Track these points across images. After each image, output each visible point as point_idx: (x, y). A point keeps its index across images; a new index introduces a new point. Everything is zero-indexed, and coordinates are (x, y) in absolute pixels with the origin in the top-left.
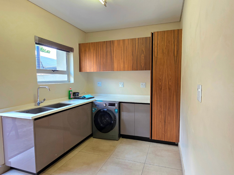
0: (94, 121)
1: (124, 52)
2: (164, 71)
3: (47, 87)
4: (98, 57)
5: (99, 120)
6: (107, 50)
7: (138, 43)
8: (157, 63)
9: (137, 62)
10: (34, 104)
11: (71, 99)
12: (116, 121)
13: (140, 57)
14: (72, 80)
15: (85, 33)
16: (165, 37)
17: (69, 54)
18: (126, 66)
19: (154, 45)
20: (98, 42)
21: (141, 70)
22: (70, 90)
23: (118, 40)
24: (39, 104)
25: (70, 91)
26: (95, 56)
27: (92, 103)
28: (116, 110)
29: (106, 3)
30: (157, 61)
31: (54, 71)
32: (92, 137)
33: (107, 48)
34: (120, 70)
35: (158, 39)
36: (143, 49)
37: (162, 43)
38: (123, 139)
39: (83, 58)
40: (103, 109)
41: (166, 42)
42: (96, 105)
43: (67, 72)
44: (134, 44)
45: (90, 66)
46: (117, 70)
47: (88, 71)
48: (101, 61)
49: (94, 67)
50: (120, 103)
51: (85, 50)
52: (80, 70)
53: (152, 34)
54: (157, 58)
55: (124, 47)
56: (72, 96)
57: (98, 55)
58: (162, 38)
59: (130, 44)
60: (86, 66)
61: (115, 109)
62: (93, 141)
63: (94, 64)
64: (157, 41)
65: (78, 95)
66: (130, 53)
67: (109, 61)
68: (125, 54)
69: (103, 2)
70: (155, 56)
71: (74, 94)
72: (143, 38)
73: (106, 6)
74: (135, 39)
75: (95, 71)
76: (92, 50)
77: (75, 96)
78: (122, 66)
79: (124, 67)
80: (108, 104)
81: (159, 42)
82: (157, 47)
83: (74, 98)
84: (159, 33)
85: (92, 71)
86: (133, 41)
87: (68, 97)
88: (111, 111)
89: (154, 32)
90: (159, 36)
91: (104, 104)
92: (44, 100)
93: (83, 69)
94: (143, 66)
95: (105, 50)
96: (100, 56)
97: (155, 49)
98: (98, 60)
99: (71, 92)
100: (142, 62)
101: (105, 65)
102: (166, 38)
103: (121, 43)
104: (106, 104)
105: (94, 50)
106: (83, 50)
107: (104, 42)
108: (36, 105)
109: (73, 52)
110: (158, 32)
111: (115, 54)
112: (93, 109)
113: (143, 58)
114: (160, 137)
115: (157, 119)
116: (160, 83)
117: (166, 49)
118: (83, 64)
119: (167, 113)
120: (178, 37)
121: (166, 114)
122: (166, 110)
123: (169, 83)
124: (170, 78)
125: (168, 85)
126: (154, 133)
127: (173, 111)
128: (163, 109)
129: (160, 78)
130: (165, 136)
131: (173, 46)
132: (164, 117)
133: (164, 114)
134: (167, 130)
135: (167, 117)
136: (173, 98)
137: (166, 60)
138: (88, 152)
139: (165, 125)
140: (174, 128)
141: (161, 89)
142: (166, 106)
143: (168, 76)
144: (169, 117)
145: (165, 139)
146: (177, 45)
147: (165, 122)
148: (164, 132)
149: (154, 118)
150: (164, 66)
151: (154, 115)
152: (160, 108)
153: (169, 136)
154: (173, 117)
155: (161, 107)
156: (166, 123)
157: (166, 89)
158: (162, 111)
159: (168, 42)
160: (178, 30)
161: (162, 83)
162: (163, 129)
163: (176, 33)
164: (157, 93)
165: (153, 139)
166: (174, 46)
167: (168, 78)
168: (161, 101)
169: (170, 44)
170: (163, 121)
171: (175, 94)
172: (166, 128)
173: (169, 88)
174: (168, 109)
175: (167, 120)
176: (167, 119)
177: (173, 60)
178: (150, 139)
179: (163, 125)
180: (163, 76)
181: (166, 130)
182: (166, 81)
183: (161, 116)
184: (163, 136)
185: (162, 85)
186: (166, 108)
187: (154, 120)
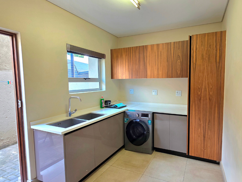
0: (126, 132)
1: (158, 57)
2: (204, 79)
3: (78, 97)
4: (131, 63)
5: (131, 132)
6: (139, 56)
7: (174, 47)
8: (196, 70)
9: (173, 69)
10: (65, 115)
11: (103, 108)
12: (149, 133)
13: (176, 63)
14: (104, 88)
15: (117, 38)
16: (205, 40)
17: (101, 61)
18: (160, 73)
19: (193, 49)
20: (131, 47)
21: (177, 77)
22: (102, 98)
23: (151, 45)
24: (70, 114)
25: (101, 100)
26: (127, 62)
27: (124, 113)
28: (150, 122)
29: (140, 5)
30: (195, 67)
31: (86, 79)
32: (124, 149)
33: (139, 54)
34: (154, 77)
35: (197, 43)
36: (180, 54)
37: (202, 48)
38: (156, 152)
39: (115, 64)
40: (136, 120)
41: (206, 46)
42: (128, 116)
43: (99, 80)
44: (169, 49)
45: (122, 73)
46: (151, 77)
47: (120, 78)
48: (134, 67)
49: (126, 73)
50: (153, 113)
51: (117, 57)
52: (112, 77)
53: (190, 37)
54: (196, 64)
55: (158, 52)
56: (104, 105)
57: (131, 61)
58: (202, 41)
59: (165, 48)
60: (118, 73)
61: (148, 120)
62: (125, 153)
63: (126, 71)
64: (196, 45)
65: (110, 104)
66: (165, 58)
67: (142, 68)
68: (159, 60)
69: (137, 4)
70: (193, 62)
71: (106, 102)
72: (180, 41)
73: (139, 9)
74: (170, 43)
75: (127, 78)
76: (124, 56)
77: (107, 104)
78: (156, 72)
79: (158, 74)
80: (140, 115)
81: (198, 47)
82: (196, 52)
83: (105, 107)
84: (198, 37)
85: (124, 78)
86: (168, 46)
87: (99, 106)
88: (144, 122)
89: (192, 35)
90: (198, 39)
91: (137, 115)
92: (76, 110)
93: (115, 76)
94: (179, 73)
95: (137, 56)
96: (133, 63)
97: (194, 54)
98: (130, 67)
99: (103, 101)
100: (178, 68)
101: (138, 72)
102: (206, 42)
103: (155, 48)
104: (138, 114)
105: (126, 55)
106: (115, 56)
107: (137, 47)
108: (67, 116)
109: (105, 59)
110: (197, 35)
111: (148, 59)
112: (125, 120)
113: (180, 64)
114: (199, 154)
115: (195, 133)
116: (199, 93)
117: (206, 54)
118: (115, 70)
119: (207, 127)
120: (221, 40)
121: (205, 128)
122: (206, 123)
123: (209, 93)
124: (211, 87)
125: (209, 95)
126: (192, 149)
127: (214, 124)
128: (202, 122)
129: (199, 87)
130: (204, 152)
131: (214, 50)
132: (203, 131)
133: (203, 127)
134: (207, 146)
135: (206, 132)
136: (215, 110)
137: (207, 67)
138: (119, 167)
139: (204, 140)
140: (216, 144)
141: (200, 99)
142: (206, 119)
143: (208, 84)
144: (209, 132)
145: (204, 156)
146: (220, 50)
147: (204, 137)
148: (204, 148)
149: (192, 131)
150: (204, 74)
151: (192, 129)
152: (199, 121)
153: (209, 154)
154: (214, 132)
155: (200, 119)
156: (206, 138)
157: (206, 99)
158: (201, 125)
159: (208, 46)
160: (221, 32)
161: (201, 93)
162: (201, 144)
163: (219, 35)
164: (195, 104)
165: (190, 154)
166: (217, 50)
167: (208, 88)
168: (200, 113)
169: (211, 48)
170: (202, 136)
171: (217, 105)
172: (206, 143)
173: (209, 99)
174: (209, 123)
175: (207, 135)
176: (206, 133)
177: (215, 67)
178: (187, 154)
179: (202, 140)
180: (202, 85)
181: (205, 146)
182: (206, 91)
183: (199, 130)
184: (202, 153)
185: (201, 95)
186: (206, 121)
187: (192, 133)
